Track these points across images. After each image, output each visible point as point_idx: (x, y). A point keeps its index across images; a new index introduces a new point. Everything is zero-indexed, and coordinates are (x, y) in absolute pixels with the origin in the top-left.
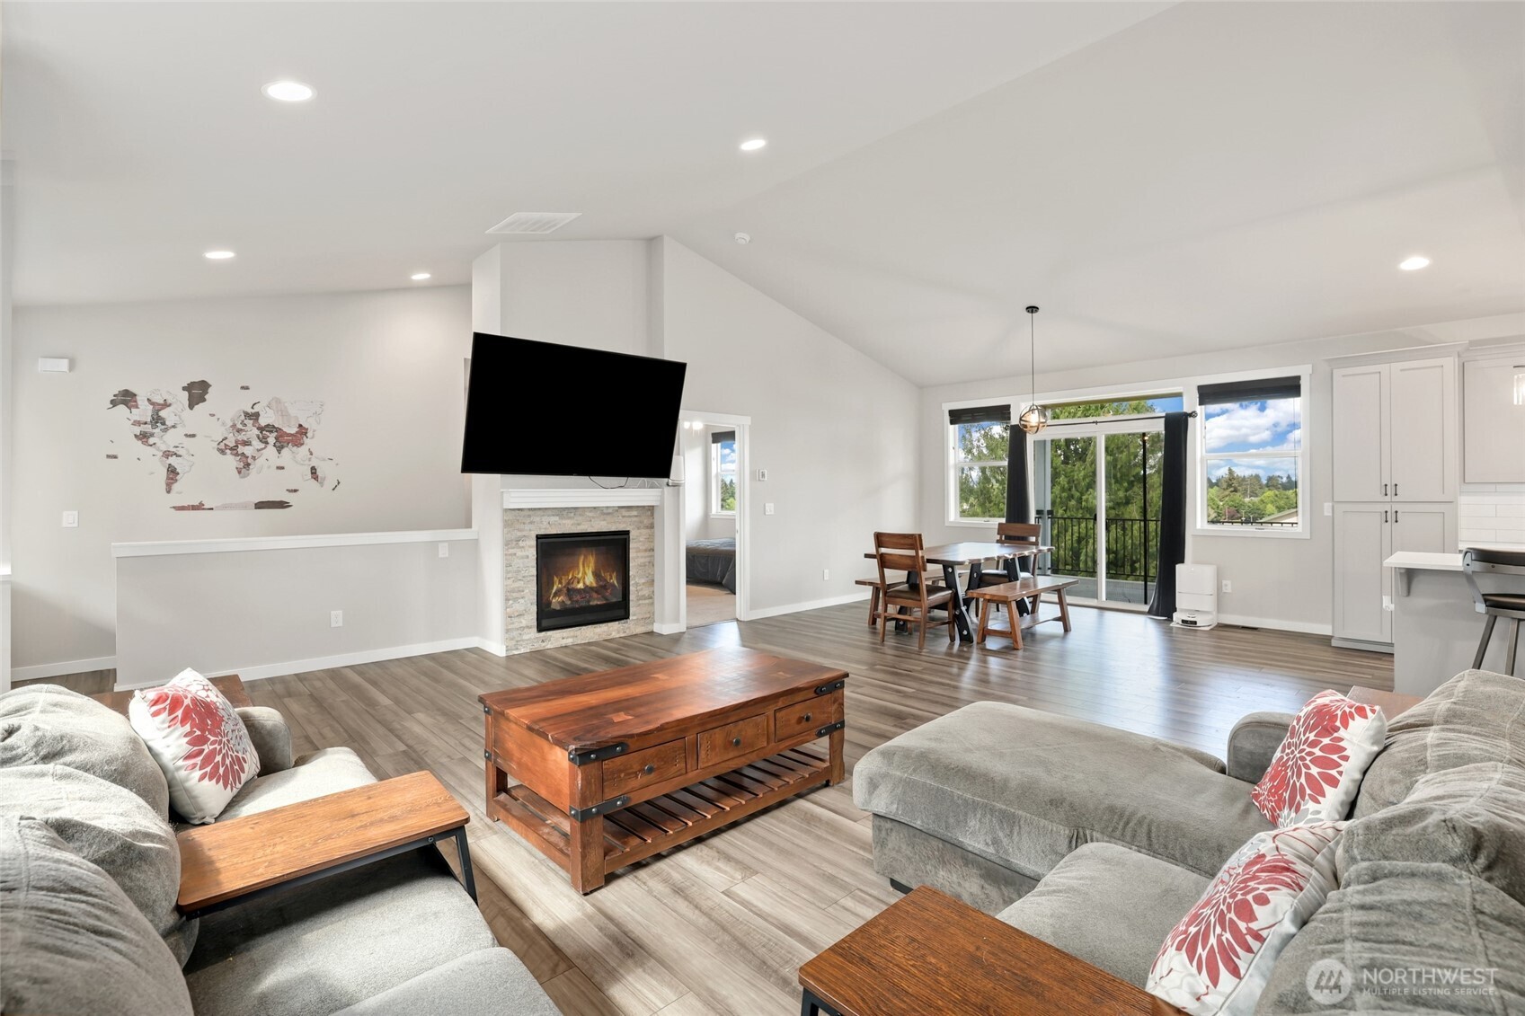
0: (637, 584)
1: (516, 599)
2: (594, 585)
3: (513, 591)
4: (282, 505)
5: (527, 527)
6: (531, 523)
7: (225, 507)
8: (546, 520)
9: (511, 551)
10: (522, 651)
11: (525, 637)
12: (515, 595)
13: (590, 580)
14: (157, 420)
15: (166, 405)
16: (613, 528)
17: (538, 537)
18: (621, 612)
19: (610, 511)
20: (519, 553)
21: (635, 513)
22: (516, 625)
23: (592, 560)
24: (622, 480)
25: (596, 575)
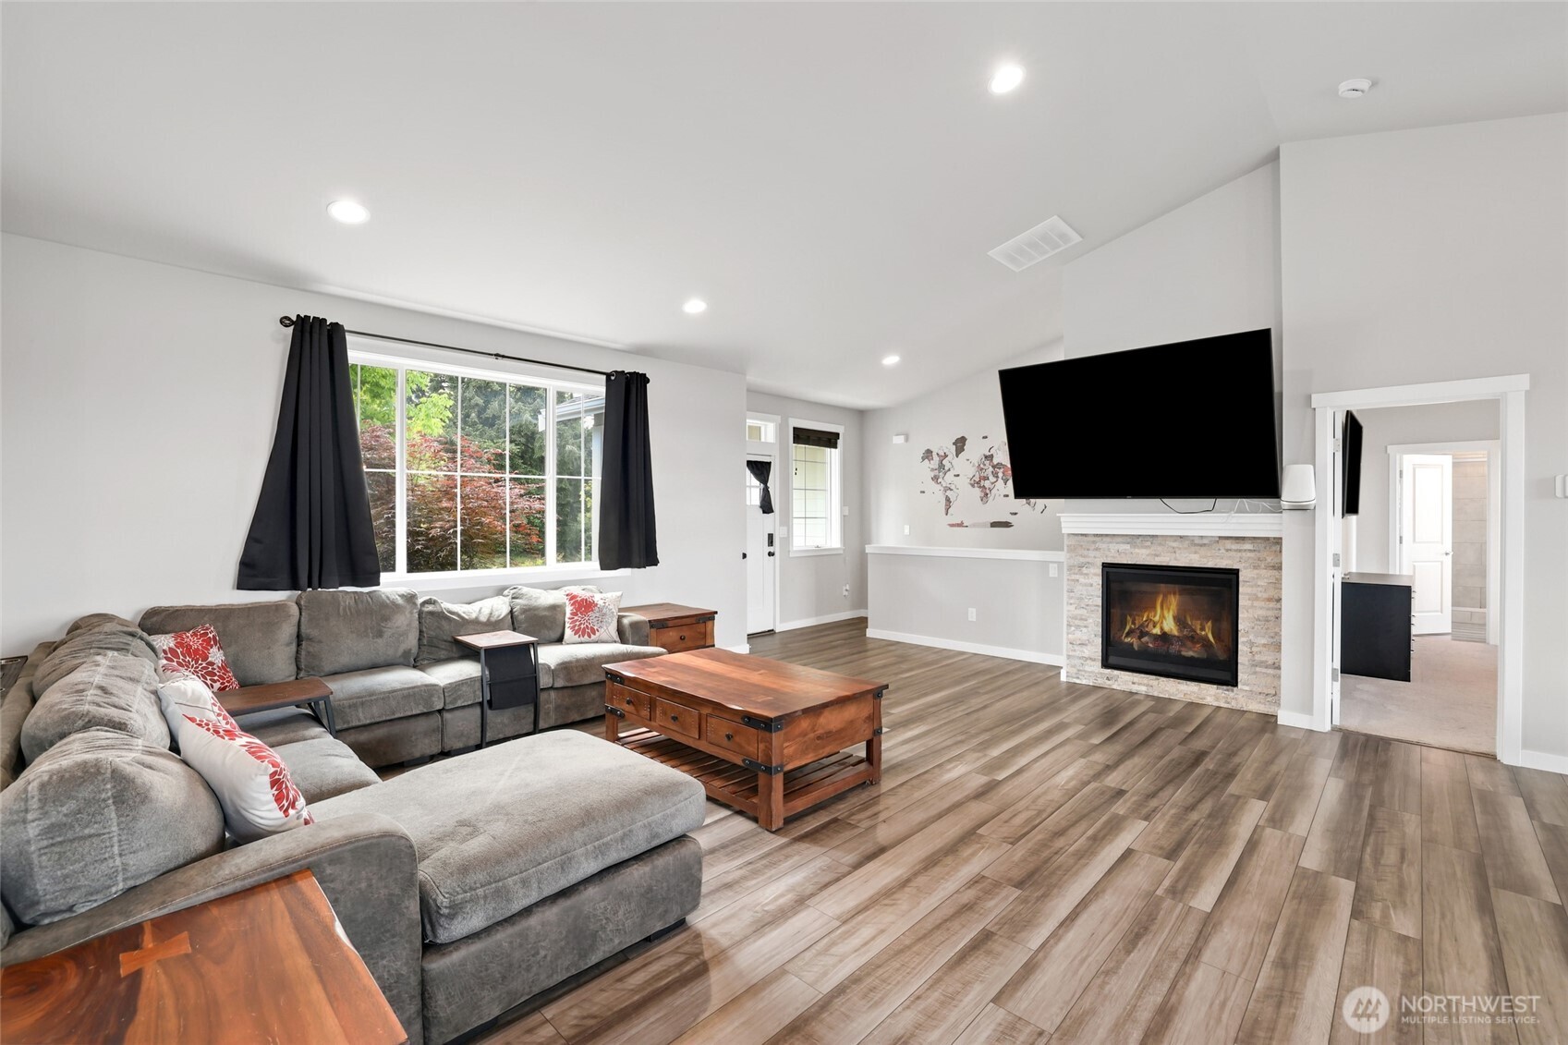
0: (1252, 644)
1: (1078, 627)
2: (1175, 632)
3: (1075, 618)
4: (1007, 525)
5: (1092, 554)
6: (1097, 549)
7: (974, 525)
8: (1114, 547)
9: (1074, 577)
10: (1084, 682)
11: (1087, 668)
12: (1077, 622)
13: (1170, 625)
14: (941, 466)
15: (946, 456)
16: (1210, 565)
17: (1105, 565)
18: (1227, 676)
19: (1205, 541)
20: (1082, 580)
21: (1248, 546)
22: (1077, 654)
23: (1174, 601)
24: (1207, 503)
25: (1180, 621)
